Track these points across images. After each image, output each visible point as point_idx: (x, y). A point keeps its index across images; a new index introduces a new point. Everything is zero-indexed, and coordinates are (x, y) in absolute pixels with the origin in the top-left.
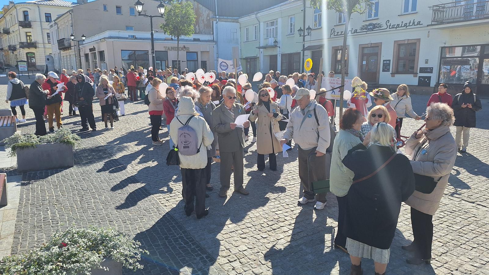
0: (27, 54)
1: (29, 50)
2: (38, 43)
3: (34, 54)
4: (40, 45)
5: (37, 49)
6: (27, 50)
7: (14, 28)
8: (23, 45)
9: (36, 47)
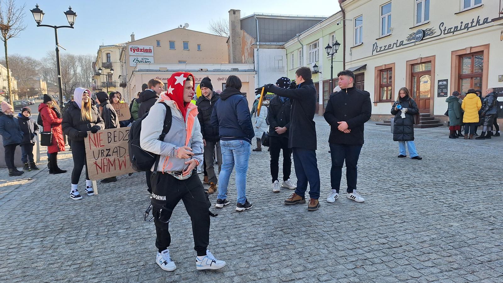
2: (117, 82)
8: (104, 85)
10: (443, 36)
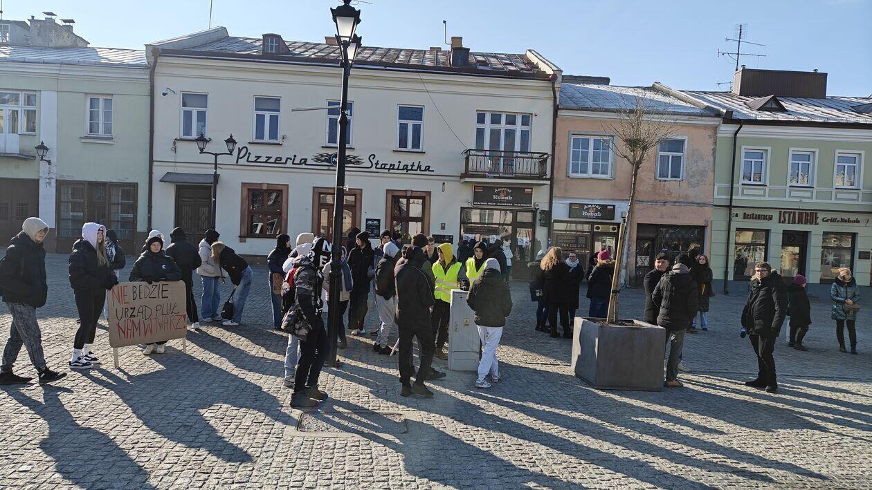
10: (373, 169)
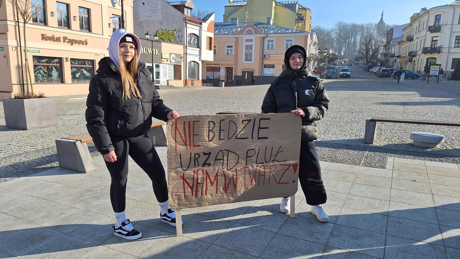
0: (427, 59)
1: (431, 55)
2: (443, 48)
3: (435, 59)
4: (444, 50)
5: (440, 54)
6: (429, 56)
7: (420, 34)
8: (425, 51)
9: (439, 52)
